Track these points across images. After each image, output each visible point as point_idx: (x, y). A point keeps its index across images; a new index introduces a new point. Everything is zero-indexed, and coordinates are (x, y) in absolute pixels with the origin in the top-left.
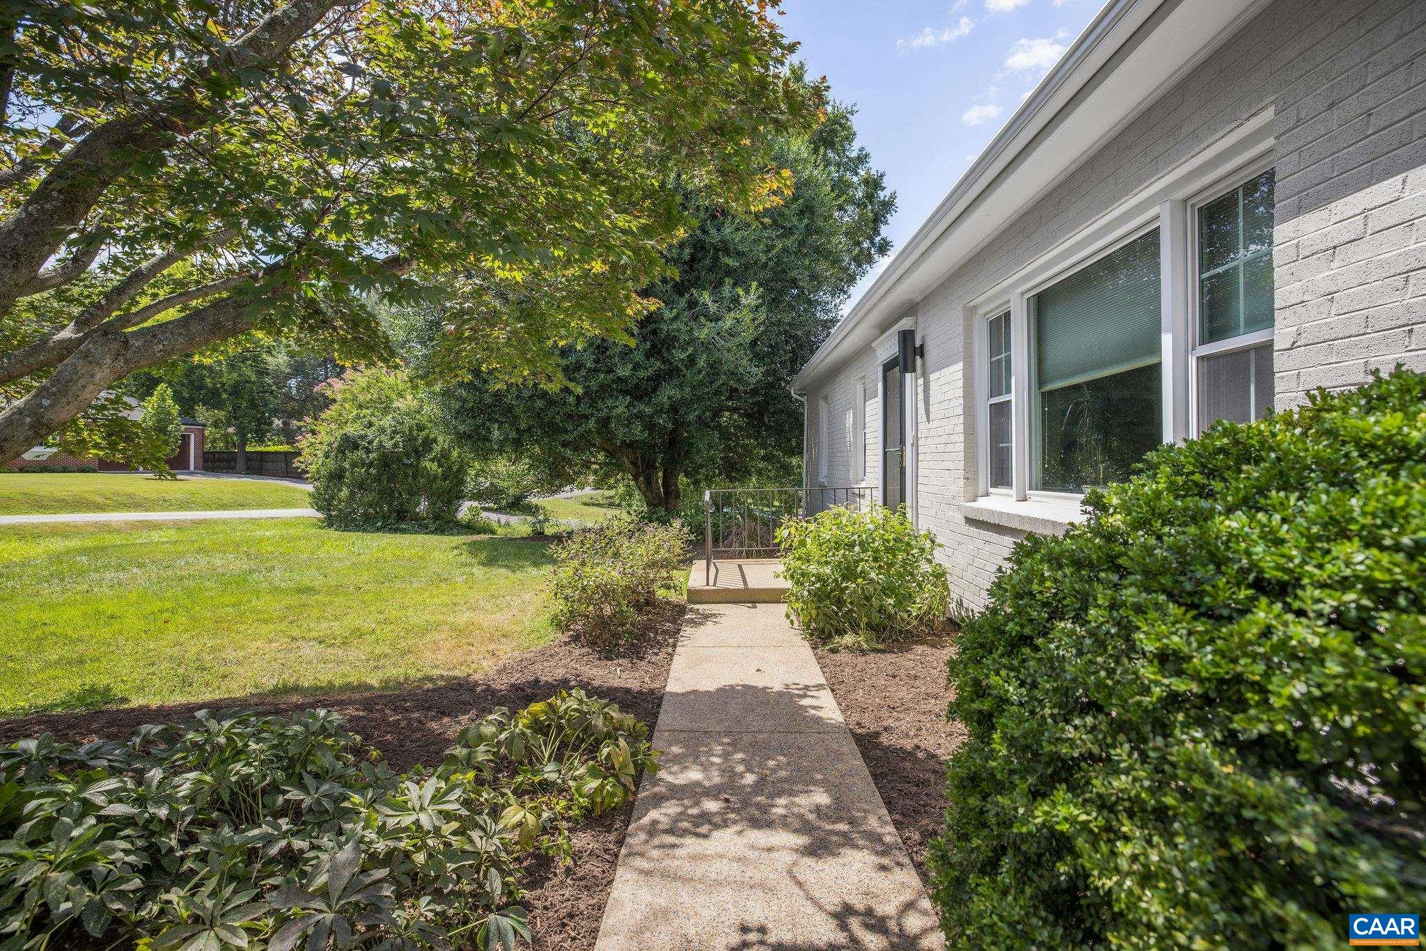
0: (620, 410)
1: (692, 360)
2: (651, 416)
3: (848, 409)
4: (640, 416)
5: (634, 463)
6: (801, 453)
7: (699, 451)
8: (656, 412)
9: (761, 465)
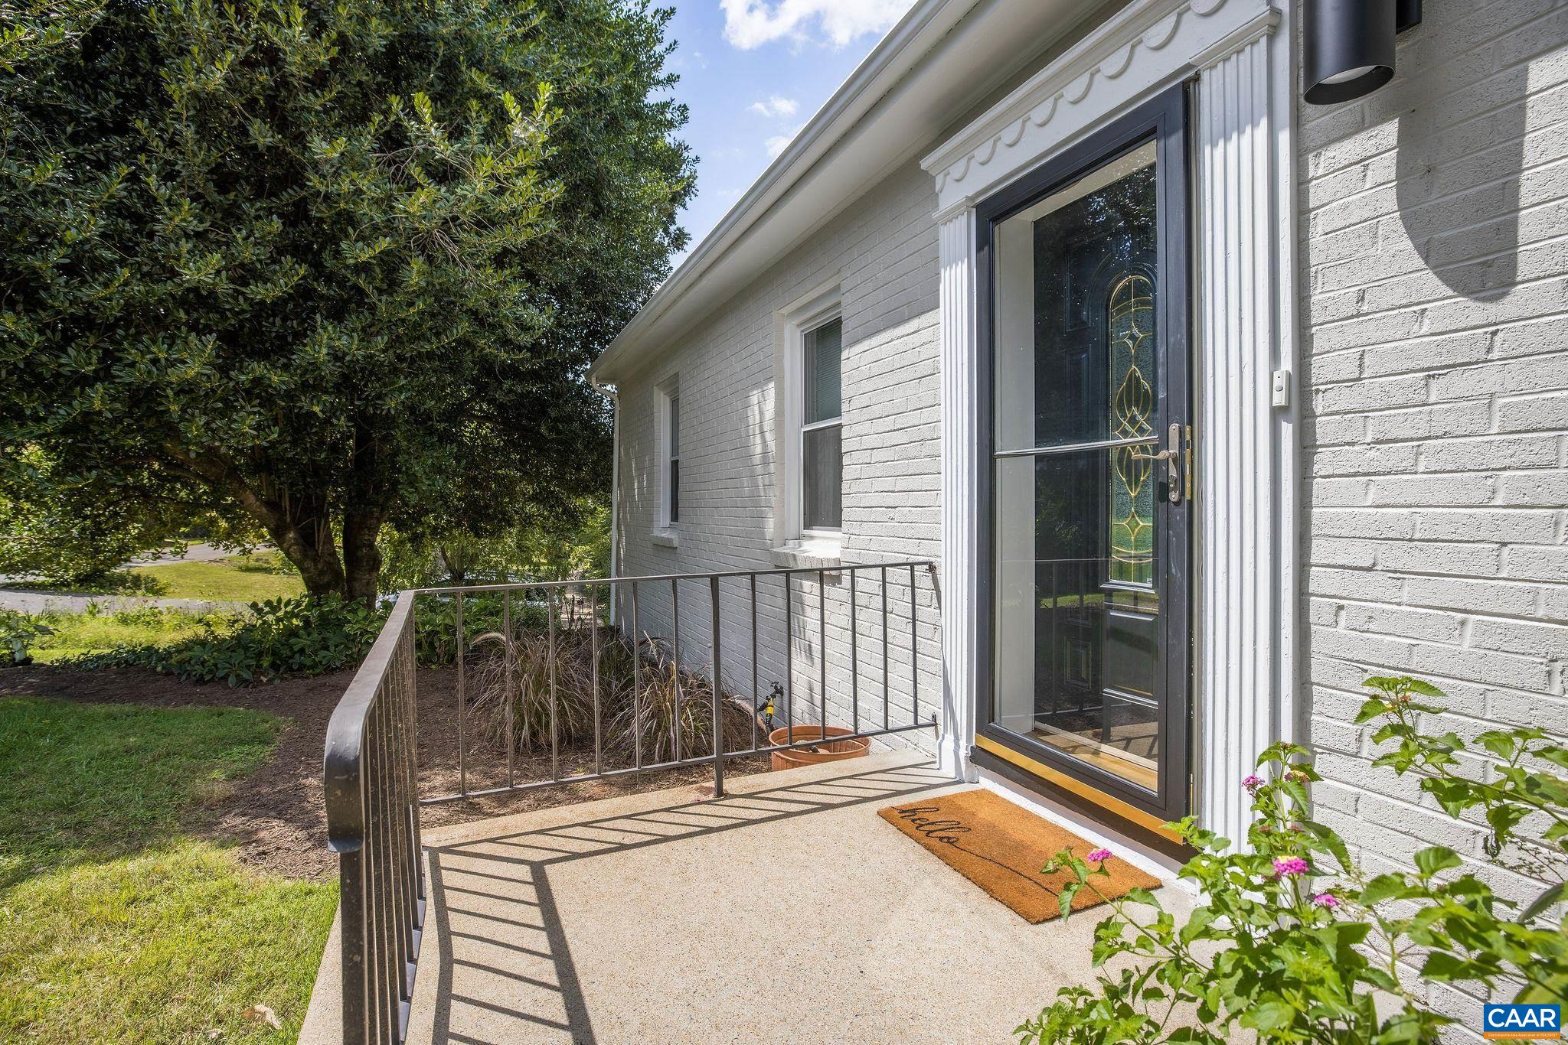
0: (192, 370)
1: (391, 266)
2: (290, 396)
3: (769, 379)
4: (257, 390)
5: (273, 505)
6: (607, 486)
7: (413, 481)
8: (305, 387)
9: (531, 508)
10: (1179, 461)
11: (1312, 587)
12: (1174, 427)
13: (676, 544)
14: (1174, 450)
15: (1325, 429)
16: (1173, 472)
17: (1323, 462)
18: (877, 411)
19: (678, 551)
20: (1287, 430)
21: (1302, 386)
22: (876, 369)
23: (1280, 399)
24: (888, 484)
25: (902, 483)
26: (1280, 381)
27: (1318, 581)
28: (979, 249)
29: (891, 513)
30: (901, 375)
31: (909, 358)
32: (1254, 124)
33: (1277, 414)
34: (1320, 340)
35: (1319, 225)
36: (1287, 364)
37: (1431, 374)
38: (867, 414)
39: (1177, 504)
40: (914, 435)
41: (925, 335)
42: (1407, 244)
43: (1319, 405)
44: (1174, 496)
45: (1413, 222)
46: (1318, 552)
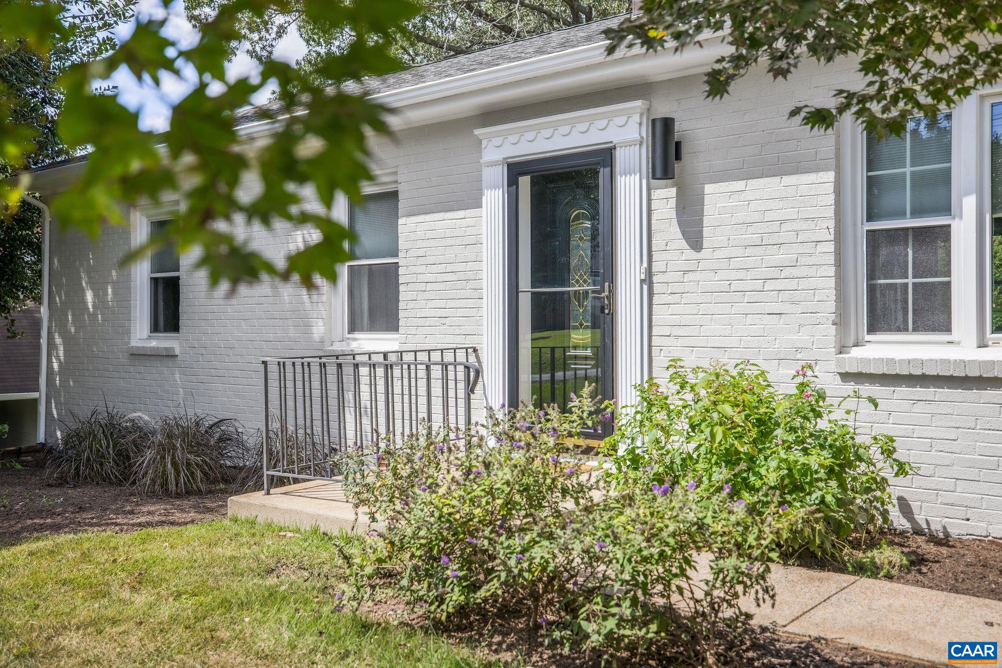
10: (608, 297)
11: (653, 344)
12: (607, 284)
13: (177, 352)
14: (607, 293)
15: (657, 288)
16: (606, 302)
17: (656, 299)
18: (431, 260)
19: (179, 358)
20: (645, 287)
21: (649, 272)
22: (429, 235)
23: (643, 277)
24: (441, 304)
25: (451, 304)
26: (643, 271)
27: (655, 341)
28: (509, 185)
29: (443, 321)
30: (449, 242)
31: (457, 232)
32: (635, 174)
33: (642, 281)
34: (655, 257)
35: (654, 217)
36: (645, 265)
37: (685, 272)
38: (422, 261)
39: (608, 314)
40: (462, 276)
41: (469, 222)
42: (678, 230)
43: (655, 279)
44: (607, 311)
45: (680, 224)
46: (655, 331)
